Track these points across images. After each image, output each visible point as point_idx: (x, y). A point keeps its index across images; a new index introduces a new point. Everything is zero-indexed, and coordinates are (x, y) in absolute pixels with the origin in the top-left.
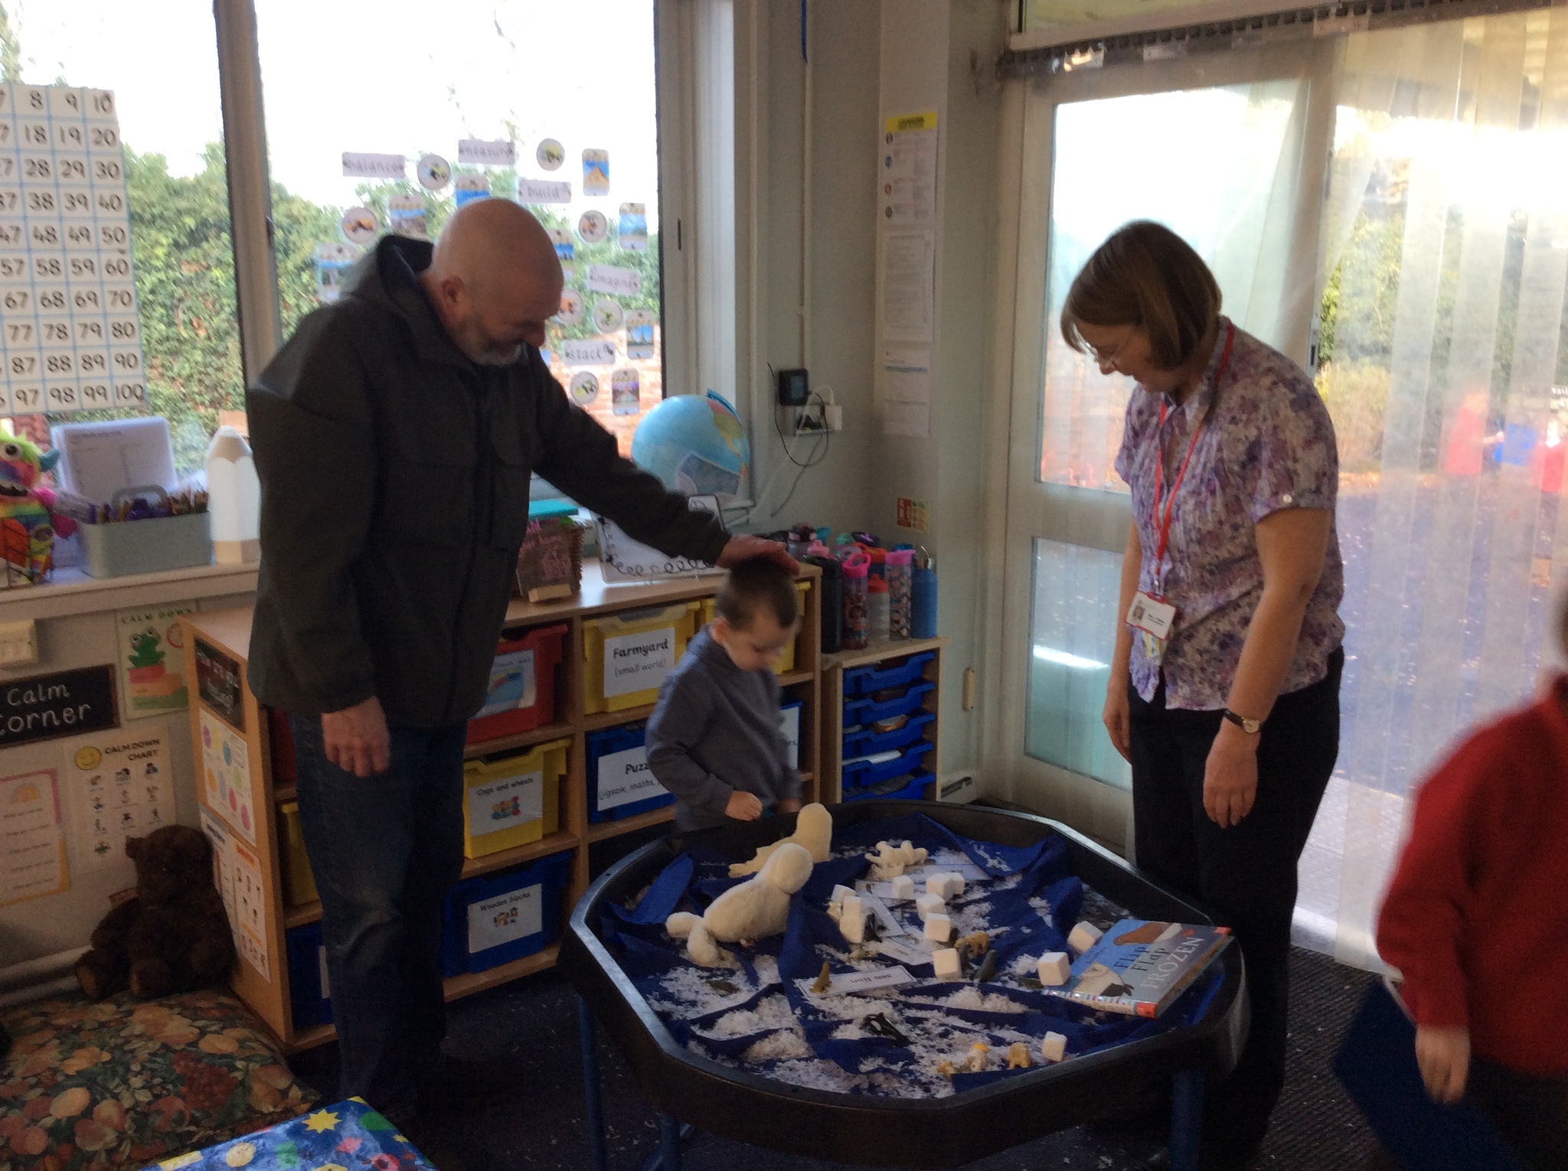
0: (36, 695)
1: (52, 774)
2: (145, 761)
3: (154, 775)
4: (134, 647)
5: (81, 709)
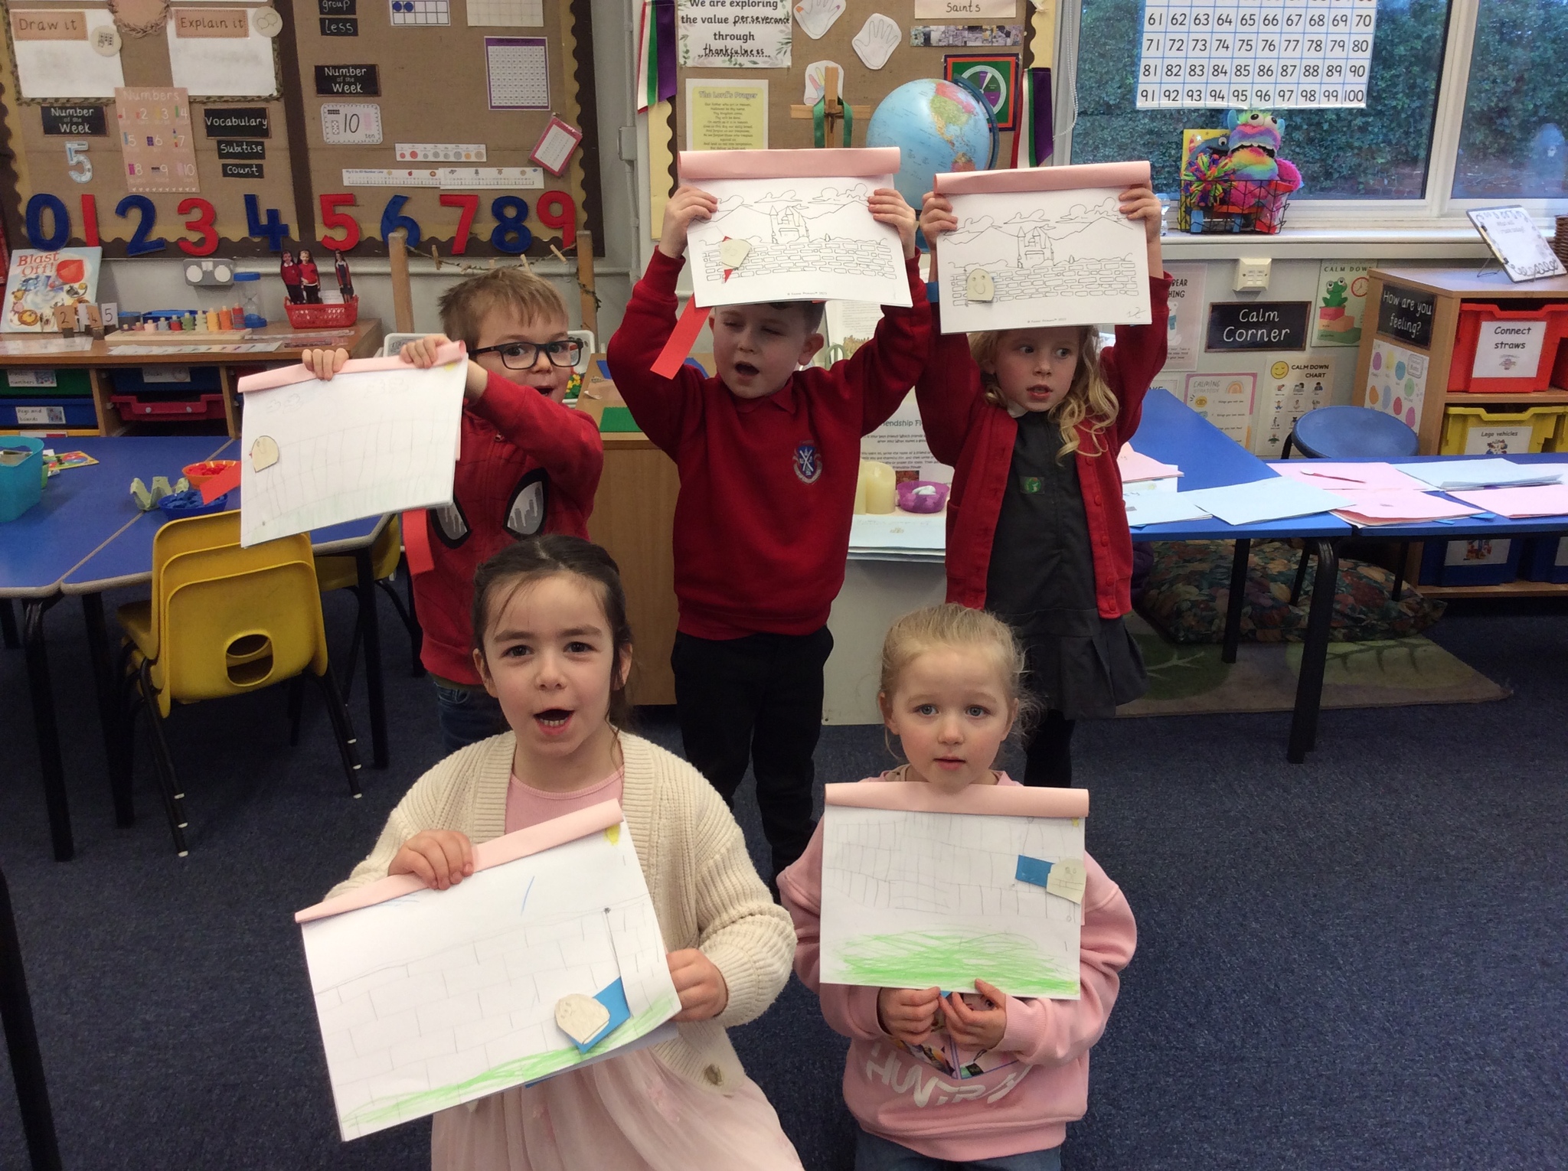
0: (1258, 317)
1: (1254, 375)
2: (1317, 380)
3: (1319, 392)
4: (1328, 292)
5: (1284, 332)
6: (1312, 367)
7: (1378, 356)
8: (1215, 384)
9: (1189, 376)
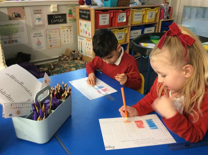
0: (57, 17)
3: (71, 31)
4: (69, 11)
5: (62, 20)
6: (69, 27)
7: (81, 23)
8: (52, 31)
9: (46, 30)
